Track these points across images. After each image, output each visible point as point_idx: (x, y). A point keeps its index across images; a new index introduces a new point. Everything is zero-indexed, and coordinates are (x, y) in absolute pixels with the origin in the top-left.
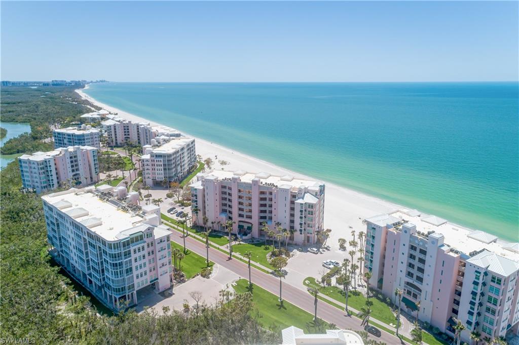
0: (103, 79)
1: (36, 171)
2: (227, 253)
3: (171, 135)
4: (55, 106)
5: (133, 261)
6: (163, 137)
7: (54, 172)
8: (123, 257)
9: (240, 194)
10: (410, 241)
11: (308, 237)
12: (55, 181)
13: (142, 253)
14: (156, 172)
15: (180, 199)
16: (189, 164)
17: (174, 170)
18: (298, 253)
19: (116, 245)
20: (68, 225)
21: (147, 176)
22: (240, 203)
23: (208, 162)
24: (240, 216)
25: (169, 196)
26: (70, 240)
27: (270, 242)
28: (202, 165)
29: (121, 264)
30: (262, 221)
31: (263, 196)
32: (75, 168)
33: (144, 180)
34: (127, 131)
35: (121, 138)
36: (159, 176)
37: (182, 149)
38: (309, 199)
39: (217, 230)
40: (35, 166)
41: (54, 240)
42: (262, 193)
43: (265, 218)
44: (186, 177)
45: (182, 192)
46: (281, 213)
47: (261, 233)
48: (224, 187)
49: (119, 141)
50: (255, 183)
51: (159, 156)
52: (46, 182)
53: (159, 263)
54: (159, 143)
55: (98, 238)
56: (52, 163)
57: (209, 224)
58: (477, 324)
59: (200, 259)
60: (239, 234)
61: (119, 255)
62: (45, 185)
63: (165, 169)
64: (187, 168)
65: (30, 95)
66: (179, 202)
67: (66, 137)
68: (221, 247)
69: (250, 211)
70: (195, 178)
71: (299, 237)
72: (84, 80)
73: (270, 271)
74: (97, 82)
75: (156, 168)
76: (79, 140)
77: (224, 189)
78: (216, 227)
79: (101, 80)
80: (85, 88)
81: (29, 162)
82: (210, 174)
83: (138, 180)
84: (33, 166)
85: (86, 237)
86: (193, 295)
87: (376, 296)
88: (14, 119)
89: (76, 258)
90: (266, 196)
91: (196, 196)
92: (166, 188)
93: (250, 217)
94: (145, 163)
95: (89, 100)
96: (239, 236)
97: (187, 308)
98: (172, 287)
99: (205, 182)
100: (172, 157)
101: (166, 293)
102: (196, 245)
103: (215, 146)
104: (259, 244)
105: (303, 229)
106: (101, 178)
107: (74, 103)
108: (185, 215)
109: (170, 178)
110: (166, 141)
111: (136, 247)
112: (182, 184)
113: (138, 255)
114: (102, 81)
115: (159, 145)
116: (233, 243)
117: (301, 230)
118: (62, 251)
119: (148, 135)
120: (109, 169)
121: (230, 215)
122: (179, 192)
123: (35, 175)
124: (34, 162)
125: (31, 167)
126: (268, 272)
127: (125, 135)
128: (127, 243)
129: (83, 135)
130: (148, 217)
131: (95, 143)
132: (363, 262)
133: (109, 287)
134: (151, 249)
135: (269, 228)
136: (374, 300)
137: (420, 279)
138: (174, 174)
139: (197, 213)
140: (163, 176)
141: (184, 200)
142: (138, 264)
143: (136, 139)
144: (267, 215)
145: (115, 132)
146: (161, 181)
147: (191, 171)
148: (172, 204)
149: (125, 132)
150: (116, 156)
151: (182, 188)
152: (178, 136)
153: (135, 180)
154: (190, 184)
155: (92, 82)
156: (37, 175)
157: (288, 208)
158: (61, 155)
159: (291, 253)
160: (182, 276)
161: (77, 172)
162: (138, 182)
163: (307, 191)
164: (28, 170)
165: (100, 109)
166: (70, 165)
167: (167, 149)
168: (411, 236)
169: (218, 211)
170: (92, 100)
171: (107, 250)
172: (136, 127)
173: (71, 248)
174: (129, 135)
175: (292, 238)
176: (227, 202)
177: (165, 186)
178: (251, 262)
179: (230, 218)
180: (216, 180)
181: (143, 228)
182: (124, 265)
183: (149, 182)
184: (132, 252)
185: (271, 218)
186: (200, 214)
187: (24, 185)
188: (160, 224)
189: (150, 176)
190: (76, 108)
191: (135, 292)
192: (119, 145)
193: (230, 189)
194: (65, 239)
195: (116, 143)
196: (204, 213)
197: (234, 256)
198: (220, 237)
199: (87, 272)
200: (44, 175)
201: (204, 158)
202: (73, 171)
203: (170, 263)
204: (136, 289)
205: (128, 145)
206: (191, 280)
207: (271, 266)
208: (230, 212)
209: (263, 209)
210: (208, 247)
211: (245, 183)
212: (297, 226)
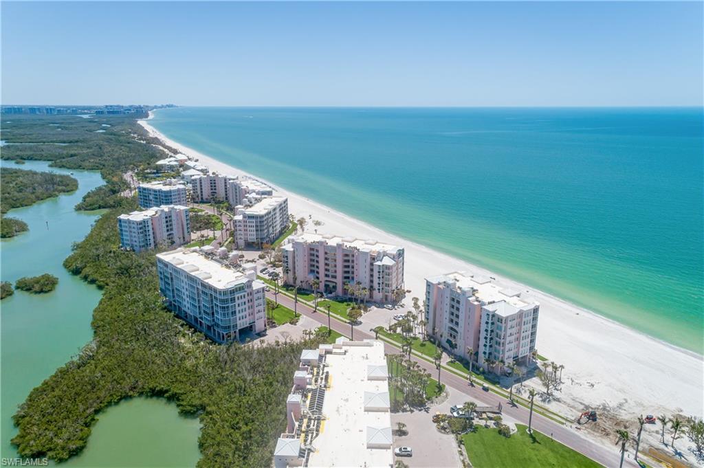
0: (171, 103)
1: (135, 230)
2: (313, 307)
3: (263, 193)
4: (123, 147)
5: (237, 305)
6: (254, 195)
7: (151, 232)
8: (230, 302)
9: (326, 256)
10: (451, 294)
11: (386, 296)
12: (152, 241)
13: (243, 300)
14: (249, 233)
15: (272, 260)
16: (281, 225)
17: (266, 231)
18: (375, 308)
19: (225, 292)
20: (183, 278)
21: (239, 237)
22: (326, 264)
23: (302, 222)
24: (327, 276)
25: (261, 257)
26: (184, 291)
27: (350, 300)
28: (294, 225)
29: (228, 307)
30: (345, 280)
31: (346, 258)
32: (169, 228)
33: (236, 241)
34: (213, 185)
35: (207, 192)
36: (251, 237)
37: (274, 210)
38: (387, 261)
39: (305, 288)
40: (135, 226)
41: (167, 292)
42: (347, 255)
43: (348, 278)
44: (277, 238)
45: (273, 253)
46: (362, 273)
47: (345, 291)
48: (313, 249)
49: (205, 197)
50: (339, 246)
51: (251, 217)
52: (143, 241)
53: (256, 309)
54: (251, 203)
55: (211, 288)
56: (150, 224)
57: (298, 282)
58: (490, 354)
59: (289, 311)
60: (325, 292)
61: (227, 300)
62: (143, 244)
63: (257, 230)
64: (278, 228)
65: (85, 129)
66: (271, 263)
67: (152, 192)
68: (308, 303)
69: (336, 272)
70: (286, 240)
71: (378, 296)
72: (146, 105)
73: (348, 321)
74: (162, 107)
75: (248, 229)
76: (166, 196)
77: (312, 251)
78: (305, 286)
79: (168, 104)
80: (149, 118)
81: (129, 221)
82: (300, 238)
83: (229, 240)
84: (133, 226)
85: (200, 287)
86: (282, 334)
87: (429, 340)
88: (80, 166)
89: (188, 305)
90: (349, 257)
91: (287, 257)
92: (258, 250)
93: (335, 277)
94: (238, 224)
95: (159, 138)
96: (324, 294)
97: (277, 343)
98: (266, 330)
99: (296, 244)
100: (265, 218)
101: (261, 334)
102: (286, 300)
103: (311, 202)
104: (342, 301)
105: (381, 288)
106: (192, 238)
107: (142, 142)
108: (277, 275)
109: (262, 239)
110: (258, 200)
111: (239, 295)
112: (273, 246)
113: (240, 301)
114: (169, 106)
115: (250, 204)
116: (319, 300)
117: (379, 289)
118: (175, 301)
119: (238, 191)
120: (199, 229)
121: (318, 275)
122: (271, 253)
123: (134, 235)
124: (133, 222)
125: (130, 227)
126: (346, 322)
127: (212, 189)
128: (233, 291)
129: (170, 191)
130: (247, 273)
131: (182, 199)
132: (423, 314)
133: (218, 326)
134: (250, 297)
135: (351, 287)
136: (428, 343)
137: (457, 324)
138: (266, 235)
139: (287, 273)
140: (255, 237)
141: (275, 261)
142: (240, 308)
143: (224, 195)
144: (350, 275)
145: (201, 186)
146: (253, 243)
147: (284, 232)
148: (264, 265)
149: (211, 186)
150: (203, 213)
151: (274, 250)
152: (269, 193)
153: (226, 241)
154: (282, 246)
155: (156, 107)
156: (136, 235)
157: (368, 270)
158: (157, 215)
159: (369, 309)
160: (274, 323)
161: (171, 232)
162: (230, 242)
163: (385, 254)
164: (127, 229)
165: (176, 152)
166: (165, 225)
167: (260, 209)
168: (451, 290)
169: (307, 271)
170: (162, 137)
171: (218, 296)
172: (223, 181)
173: (185, 297)
174: (215, 189)
175: (371, 296)
176: (315, 263)
177: (257, 247)
178: (331, 313)
179: (318, 278)
180: (305, 242)
181: (245, 281)
182: (230, 309)
183: (241, 243)
184: (236, 299)
185: (353, 278)
186: (291, 273)
187: (123, 243)
188: (257, 279)
189: (242, 237)
190: (147, 151)
191: (237, 330)
192: (205, 200)
193: (317, 251)
194: (178, 290)
195: (202, 198)
196: (294, 273)
197: (318, 310)
198: (308, 295)
199: (198, 316)
200: (142, 235)
201: (297, 218)
202: (168, 231)
203: (264, 311)
204: (239, 328)
205: (214, 201)
206: (281, 326)
207: (348, 317)
208: (318, 273)
209: (346, 269)
210: (296, 302)
211: (331, 246)
212: (376, 285)
